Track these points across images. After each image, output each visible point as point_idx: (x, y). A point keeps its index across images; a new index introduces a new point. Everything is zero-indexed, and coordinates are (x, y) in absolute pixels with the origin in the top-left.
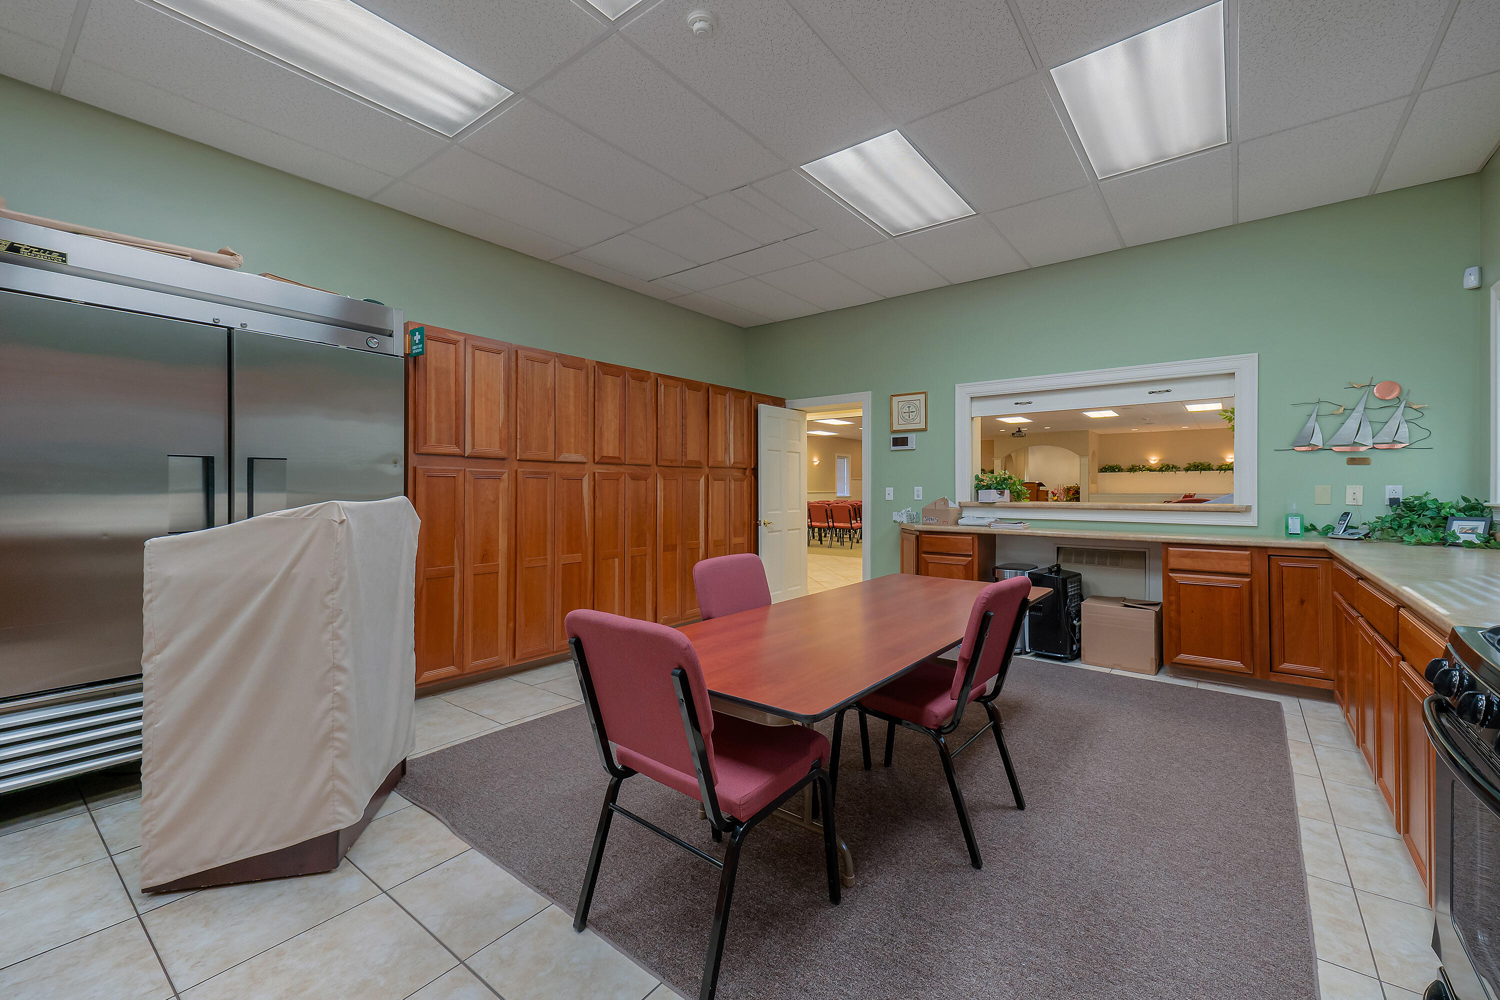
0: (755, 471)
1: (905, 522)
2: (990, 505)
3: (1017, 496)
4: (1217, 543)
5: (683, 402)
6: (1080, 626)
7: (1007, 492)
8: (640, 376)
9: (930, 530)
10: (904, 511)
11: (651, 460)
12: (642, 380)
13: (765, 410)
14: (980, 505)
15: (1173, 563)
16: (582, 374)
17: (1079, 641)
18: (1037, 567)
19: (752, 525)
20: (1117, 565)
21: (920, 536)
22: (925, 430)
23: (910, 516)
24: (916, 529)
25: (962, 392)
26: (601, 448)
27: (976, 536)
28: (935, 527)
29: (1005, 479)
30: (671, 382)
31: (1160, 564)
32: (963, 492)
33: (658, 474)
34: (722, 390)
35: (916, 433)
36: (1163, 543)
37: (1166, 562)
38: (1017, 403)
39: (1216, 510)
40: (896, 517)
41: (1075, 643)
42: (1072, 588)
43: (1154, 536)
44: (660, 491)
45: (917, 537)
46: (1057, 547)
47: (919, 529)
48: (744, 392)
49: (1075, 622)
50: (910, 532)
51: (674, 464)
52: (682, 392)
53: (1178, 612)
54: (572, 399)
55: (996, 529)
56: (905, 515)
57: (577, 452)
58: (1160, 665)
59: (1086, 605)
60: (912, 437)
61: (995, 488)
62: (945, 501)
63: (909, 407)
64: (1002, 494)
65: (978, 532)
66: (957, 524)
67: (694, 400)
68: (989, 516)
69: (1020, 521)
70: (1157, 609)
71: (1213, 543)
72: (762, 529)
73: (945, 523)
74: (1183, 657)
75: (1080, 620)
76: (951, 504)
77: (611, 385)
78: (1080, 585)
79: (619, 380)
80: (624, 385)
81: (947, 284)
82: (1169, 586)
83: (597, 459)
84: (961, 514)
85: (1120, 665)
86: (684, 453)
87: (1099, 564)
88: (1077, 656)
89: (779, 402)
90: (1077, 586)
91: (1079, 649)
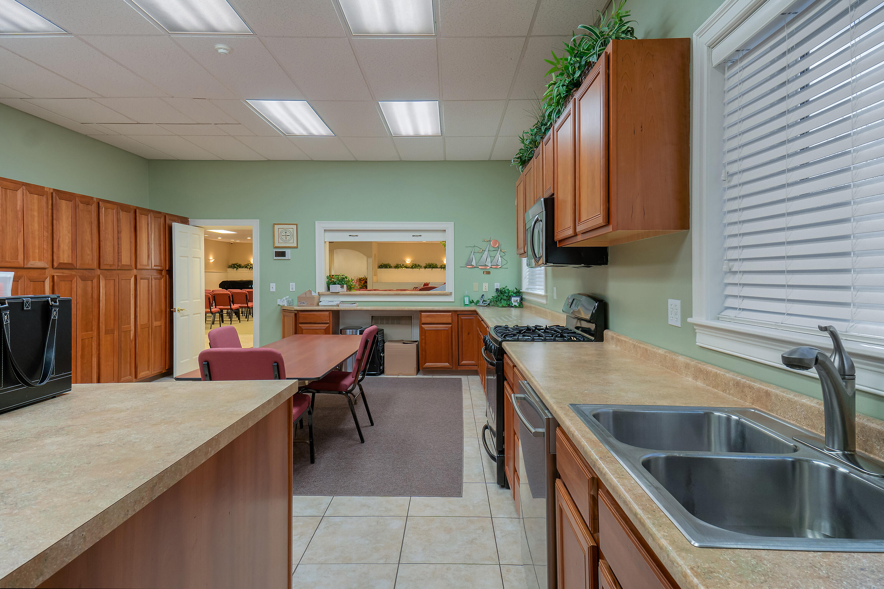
0: (170, 272)
1: (286, 305)
2: (337, 294)
3: (350, 288)
4: (440, 310)
5: (118, 220)
6: (384, 356)
7: (345, 286)
8: (87, 200)
9: (304, 309)
10: (284, 298)
11: (95, 265)
12: (88, 204)
13: (177, 227)
14: (331, 294)
15: (424, 320)
16: (44, 198)
17: (384, 364)
18: (362, 328)
19: (167, 312)
20: (399, 324)
21: (297, 314)
22: (297, 247)
23: (288, 302)
24: (295, 309)
25: (320, 226)
26: (58, 257)
27: (331, 312)
28: (307, 307)
29: (343, 278)
30: (109, 205)
31: (418, 321)
32: (321, 286)
33: (101, 276)
34: (146, 212)
35: (292, 249)
36: (420, 311)
37: (421, 320)
38: (350, 236)
39: (440, 294)
40: (280, 302)
41: (381, 365)
42: (380, 337)
43: (416, 308)
44: (103, 289)
45: (296, 315)
46: (372, 316)
47: (297, 309)
48: (160, 213)
49: (381, 354)
50: (290, 311)
51: (112, 268)
52: (118, 213)
53: (425, 343)
54: (36, 219)
55: (342, 307)
56: (286, 301)
57: (40, 260)
58: (418, 371)
59: (386, 344)
60: (288, 252)
61: (338, 284)
62: (310, 292)
63: (286, 232)
64: (342, 287)
65: (333, 309)
66: (318, 305)
67: (126, 219)
68: (336, 300)
69: (355, 303)
70: (417, 343)
71: (438, 310)
72: (176, 315)
73: (312, 305)
74: (428, 364)
75: (384, 353)
76: (313, 294)
77: (65, 208)
78: (383, 335)
79: (70, 204)
80: (76, 207)
81: (310, 160)
82: (423, 332)
83: (56, 265)
84: (320, 299)
85: (401, 373)
86: (119, 260)
87: (392, 324)
88: (382, 372)
89: (185, 221)
90: (382, 336)
91: (383, 368)
